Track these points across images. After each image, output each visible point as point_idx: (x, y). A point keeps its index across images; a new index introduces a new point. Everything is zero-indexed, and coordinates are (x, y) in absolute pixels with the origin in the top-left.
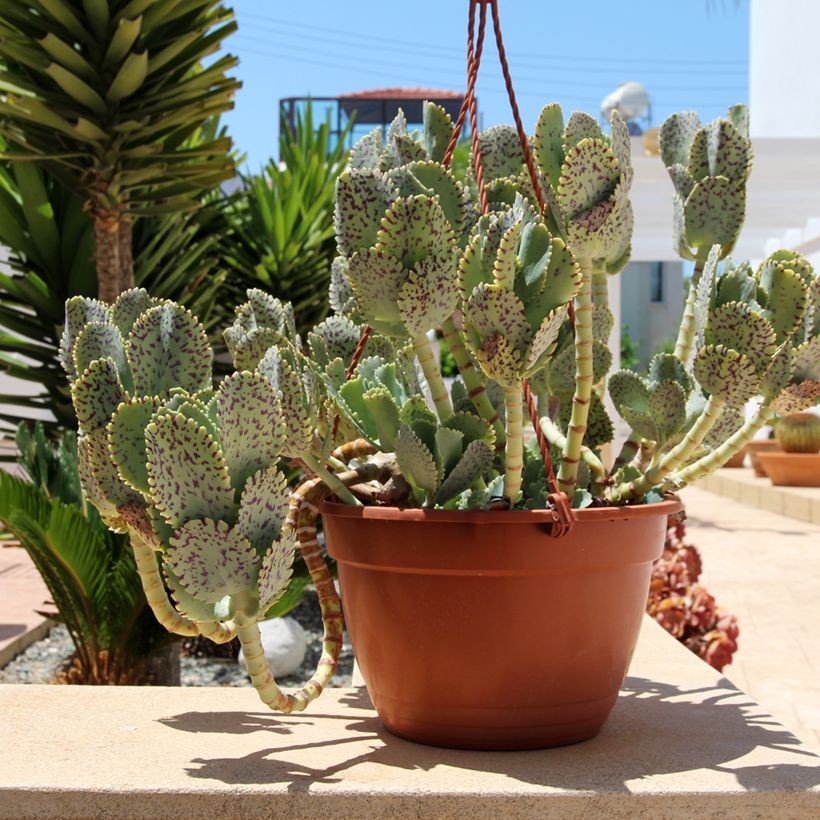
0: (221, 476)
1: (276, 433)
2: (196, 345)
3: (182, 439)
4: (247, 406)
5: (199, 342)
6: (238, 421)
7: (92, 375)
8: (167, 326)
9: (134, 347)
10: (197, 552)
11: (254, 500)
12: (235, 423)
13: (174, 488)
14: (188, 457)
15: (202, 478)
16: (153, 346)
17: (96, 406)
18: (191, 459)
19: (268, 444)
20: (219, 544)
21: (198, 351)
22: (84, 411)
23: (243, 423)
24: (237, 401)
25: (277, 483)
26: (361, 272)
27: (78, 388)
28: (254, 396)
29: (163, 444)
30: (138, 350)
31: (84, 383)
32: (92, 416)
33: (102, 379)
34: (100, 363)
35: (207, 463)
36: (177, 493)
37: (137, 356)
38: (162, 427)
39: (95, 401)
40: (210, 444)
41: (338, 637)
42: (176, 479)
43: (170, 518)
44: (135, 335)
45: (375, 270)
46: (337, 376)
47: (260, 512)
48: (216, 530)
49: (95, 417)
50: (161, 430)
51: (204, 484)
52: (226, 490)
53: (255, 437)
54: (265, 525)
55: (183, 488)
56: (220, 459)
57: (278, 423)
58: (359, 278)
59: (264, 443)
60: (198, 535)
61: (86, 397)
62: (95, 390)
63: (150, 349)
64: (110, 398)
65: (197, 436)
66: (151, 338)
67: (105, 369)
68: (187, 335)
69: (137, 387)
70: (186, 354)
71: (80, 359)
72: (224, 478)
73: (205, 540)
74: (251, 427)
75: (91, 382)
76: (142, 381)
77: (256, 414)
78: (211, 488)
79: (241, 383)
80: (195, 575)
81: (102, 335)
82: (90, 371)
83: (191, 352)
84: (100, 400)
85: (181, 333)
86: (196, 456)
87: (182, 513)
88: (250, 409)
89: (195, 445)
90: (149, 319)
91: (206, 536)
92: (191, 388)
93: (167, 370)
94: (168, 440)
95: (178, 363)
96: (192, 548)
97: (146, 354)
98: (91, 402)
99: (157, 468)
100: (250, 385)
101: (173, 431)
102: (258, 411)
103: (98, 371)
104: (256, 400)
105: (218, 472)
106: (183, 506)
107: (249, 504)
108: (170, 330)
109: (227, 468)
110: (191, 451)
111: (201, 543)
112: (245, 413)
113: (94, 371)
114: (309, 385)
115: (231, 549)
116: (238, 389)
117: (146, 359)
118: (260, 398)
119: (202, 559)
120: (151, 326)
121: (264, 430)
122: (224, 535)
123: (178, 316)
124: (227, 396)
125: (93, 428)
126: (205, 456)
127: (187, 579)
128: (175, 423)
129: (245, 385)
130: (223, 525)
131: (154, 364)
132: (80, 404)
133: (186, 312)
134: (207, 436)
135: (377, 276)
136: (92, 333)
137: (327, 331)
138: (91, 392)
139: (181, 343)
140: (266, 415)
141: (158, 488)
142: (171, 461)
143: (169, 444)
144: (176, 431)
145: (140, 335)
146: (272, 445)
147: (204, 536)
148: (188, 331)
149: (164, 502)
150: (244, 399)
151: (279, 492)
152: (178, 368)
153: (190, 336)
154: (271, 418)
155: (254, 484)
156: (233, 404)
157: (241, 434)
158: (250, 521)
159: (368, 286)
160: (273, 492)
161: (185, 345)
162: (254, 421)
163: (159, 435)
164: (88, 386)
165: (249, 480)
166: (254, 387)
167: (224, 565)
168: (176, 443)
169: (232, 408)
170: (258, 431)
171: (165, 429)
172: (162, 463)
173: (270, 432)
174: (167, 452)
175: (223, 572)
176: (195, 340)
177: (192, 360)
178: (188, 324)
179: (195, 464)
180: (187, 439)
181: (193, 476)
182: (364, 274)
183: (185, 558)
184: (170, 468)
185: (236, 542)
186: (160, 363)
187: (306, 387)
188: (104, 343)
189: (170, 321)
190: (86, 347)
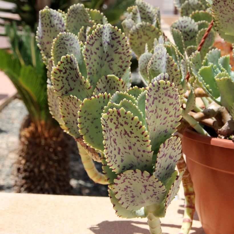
0: (146, 145)
1: (177, 115)
2: (123, 50)
3: (123, 123)
4: (162, 101)
5: (125, 48)
6: (156, 110)
7: (63, 65)
8: (106, 38)
9: (87, 50)
10: (129, 186)
11: (163, 155)
12: (155, 111)
13: (117, 150)
14: (126, 133)
15: (134, 145)
16: (98, 49)
17: (64, 82)
18: (128, 135)
19: (172, 121)
20: (143, 182)
21: (124, 53)
22: (58, 85)
23: (159, 111)
24: (156, 98)
25: (176, 144)
26: (221, 7)
27: (55, 72)
28: (166, 95)
29: (111, 125)
30: (90, 52)
31: (58, 70)
32: (62, 88)
33: (67, 66)
34: (67, 57)
35: (138, 137)
36: (119, 154)
37: (89, 55)
38: (111, 115)
39: (64, 79)
40: (141, 127)
41: (193, 206)
42: (118, 146)
43: (115, 169)
44: (88, 43)
45: (230, 7)
46: (197, 62)
47: (166, 161)
48: (142, 175)
49: (64, 89)
50: (110, 117)
51: (135, 149)
52: (148, 152)
53: (165, 118)
54: (168, 168)
55: (122, 150)
56: (146, 136)
57: (178, 109)
58: (219, 10)
59: (170, 121)
60: (130, 178)
61: (59, 77)
62: (64, 73)
63: (96, 51)
64: (72, 78)
65: (132, 122)
66: (97, 44)
67: (69, 61)
68: (118, 44)
69: (89, 74)
70: (117, 54)
71: (55, 54)
72: (148, 146)
73: (135, 180)
74: (163, 113)
75: (61, 69)
76: (91, 69)
77: (167, 105)
78: (139, 151)
79: (159, 88)
80: (127, 197)
81: (68, 40)
82: (61, 63)
83: (120, 53)
84: (67, 79)
85: (115, 42)
86: (131, 133)
87: (121, 165)
88: (163, 103)
89: (131, 127)
90: (96, 34)
91: (136, 178)
92: (119, 74)
93: (106, 63)
94: (115, 123)
95: (112, 60)
96: (126, 183)
97: (94, 54)
98: (62, 80)
99: (108, 142)
100: (164, 88)
101: (117, 118)
102: (167, 104)
103: (66, 62)
104: (167, 98)
105: (144, 143)
106: (122, 161)
107: (160, 158)
108: (108, 40)
109: (150, 141)
110: (128, 130)
111: (132, 181)
112: (160, 106)
113: (63, 62)
114: (184, 71)
115: (150, 185)
116: (157, 91)
117: (94, 56)
118: (169, 96)
119: (132, 189)
120: (97, 37)
121: (170, 114)
122: (147, 178)
123: (113, 33)
124: (150, 96)
125: (63, 95)
126: (137, 133)
127: (123, 200)
128: (119, 114)
129: (161, 89)
130: (146, 173)
131: (98, 60)
132: (55, 81)
133: (118, 31)
134: (139, 122)
135: (231, 10)
136: (62, 39)
137: (180, 25)
138: (62, 74)
139: (114, 48)
140: (172, 106)
141: (109, 154)
142: (116, 135)
143: (115, 126)
144: (119, 118)
145: (91, 43)
146: (174, 122)
147: (134, 178)
148: (119, 42)
149: (112, 161)
150: (160, 97)
151: (177, 148)
152: (112, 62)
153: (120, 44)
154: (175, 107)
155: (164, 147)
156: (153, 101)
157: (157, 118)
158: (160, 167)
159: (223, 15)
160: (174, 149)
161: (117, 50)
162: (165, 110)
163: (109, 120)
164: (60, 71)
165: (162, 146)
166: (166, 90)
167: (145, 192)
168: (119, 125)
169: (153, 103)
170: (167, 115)
171: (113, 117)
172: (111, 137)
173: (174, 115)
174: (114, 130)
175: (144, 196)
176: (123, 46)
177: (121, 58)
178: (119, 37)
179: (130, 137)
180: (126, 123)
181: (128, 144)
182: (222, 8)
183: (123, 189)
184: (115, 139)
185: (153, 182)
186: (102, 59)
187: (182, 72)
188: (69, 45)
189: (108, 35)
190: (58, 47)
